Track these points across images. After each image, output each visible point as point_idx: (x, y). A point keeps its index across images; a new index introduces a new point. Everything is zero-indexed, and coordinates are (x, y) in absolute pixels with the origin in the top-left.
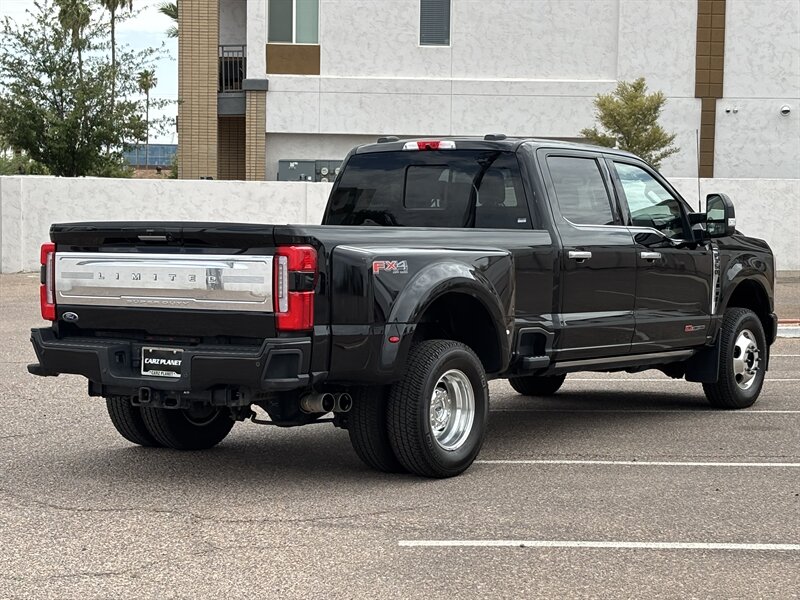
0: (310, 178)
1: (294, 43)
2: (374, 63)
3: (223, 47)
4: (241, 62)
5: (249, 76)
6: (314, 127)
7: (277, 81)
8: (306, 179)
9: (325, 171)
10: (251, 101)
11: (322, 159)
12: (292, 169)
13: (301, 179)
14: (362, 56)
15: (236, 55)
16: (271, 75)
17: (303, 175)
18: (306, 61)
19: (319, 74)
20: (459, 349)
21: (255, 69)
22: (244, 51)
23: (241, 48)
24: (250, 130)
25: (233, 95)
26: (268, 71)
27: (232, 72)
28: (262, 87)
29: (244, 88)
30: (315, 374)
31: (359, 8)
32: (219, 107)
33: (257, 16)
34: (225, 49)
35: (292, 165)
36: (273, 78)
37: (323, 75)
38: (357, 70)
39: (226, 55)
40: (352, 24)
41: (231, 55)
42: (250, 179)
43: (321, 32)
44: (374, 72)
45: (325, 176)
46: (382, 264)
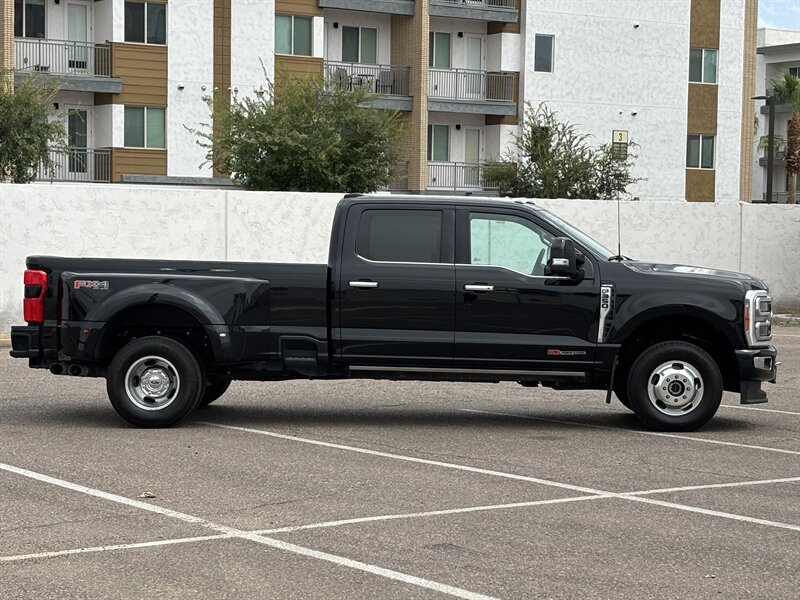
46: (83, 283)
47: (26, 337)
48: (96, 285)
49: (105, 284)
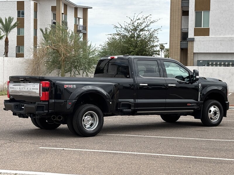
0: (206, 65)
1: (202, 27)
2: (225, 32)
3: (182, 29)
4: (187, 33)
5: (189, 37)
6: (207, 51)
7: (197, 38)
8: (205, 66)
9: (210, 63)
10: (190, 44)
11: (210, 60)
12: (201, 63)
13: (203, 66)
14: (222, 31)
15: (186, 31)
16: (195, 37)
17: (204, 64)
18: (206, 32)
19: (209, 36)
20: (93, 106)
21: (191, 35)
22: (188, 30)
23: (187, 29)
24: (189, 52)
25: (185, 42)
26: (195, 35)
27: (184, 36)
28: (193, 40)
29: (187, 40)
30: (50, 111)
31: (221, 17)
32: (181, 46)
33: (192, 20)
34: (183, 30)
35: (201, 62)
36: (196, 37)
37: (210, 36)
38: (220, 35)
39: (183, 31)
40: (219, 21)
41: (184, 31)
42: (189, 66)
43: (210, 24)
44: (225, 35)
45: (210, 65)
46: (67, 86)
47: (44, 106)
48: (72, 86)
49: (75, 86)
